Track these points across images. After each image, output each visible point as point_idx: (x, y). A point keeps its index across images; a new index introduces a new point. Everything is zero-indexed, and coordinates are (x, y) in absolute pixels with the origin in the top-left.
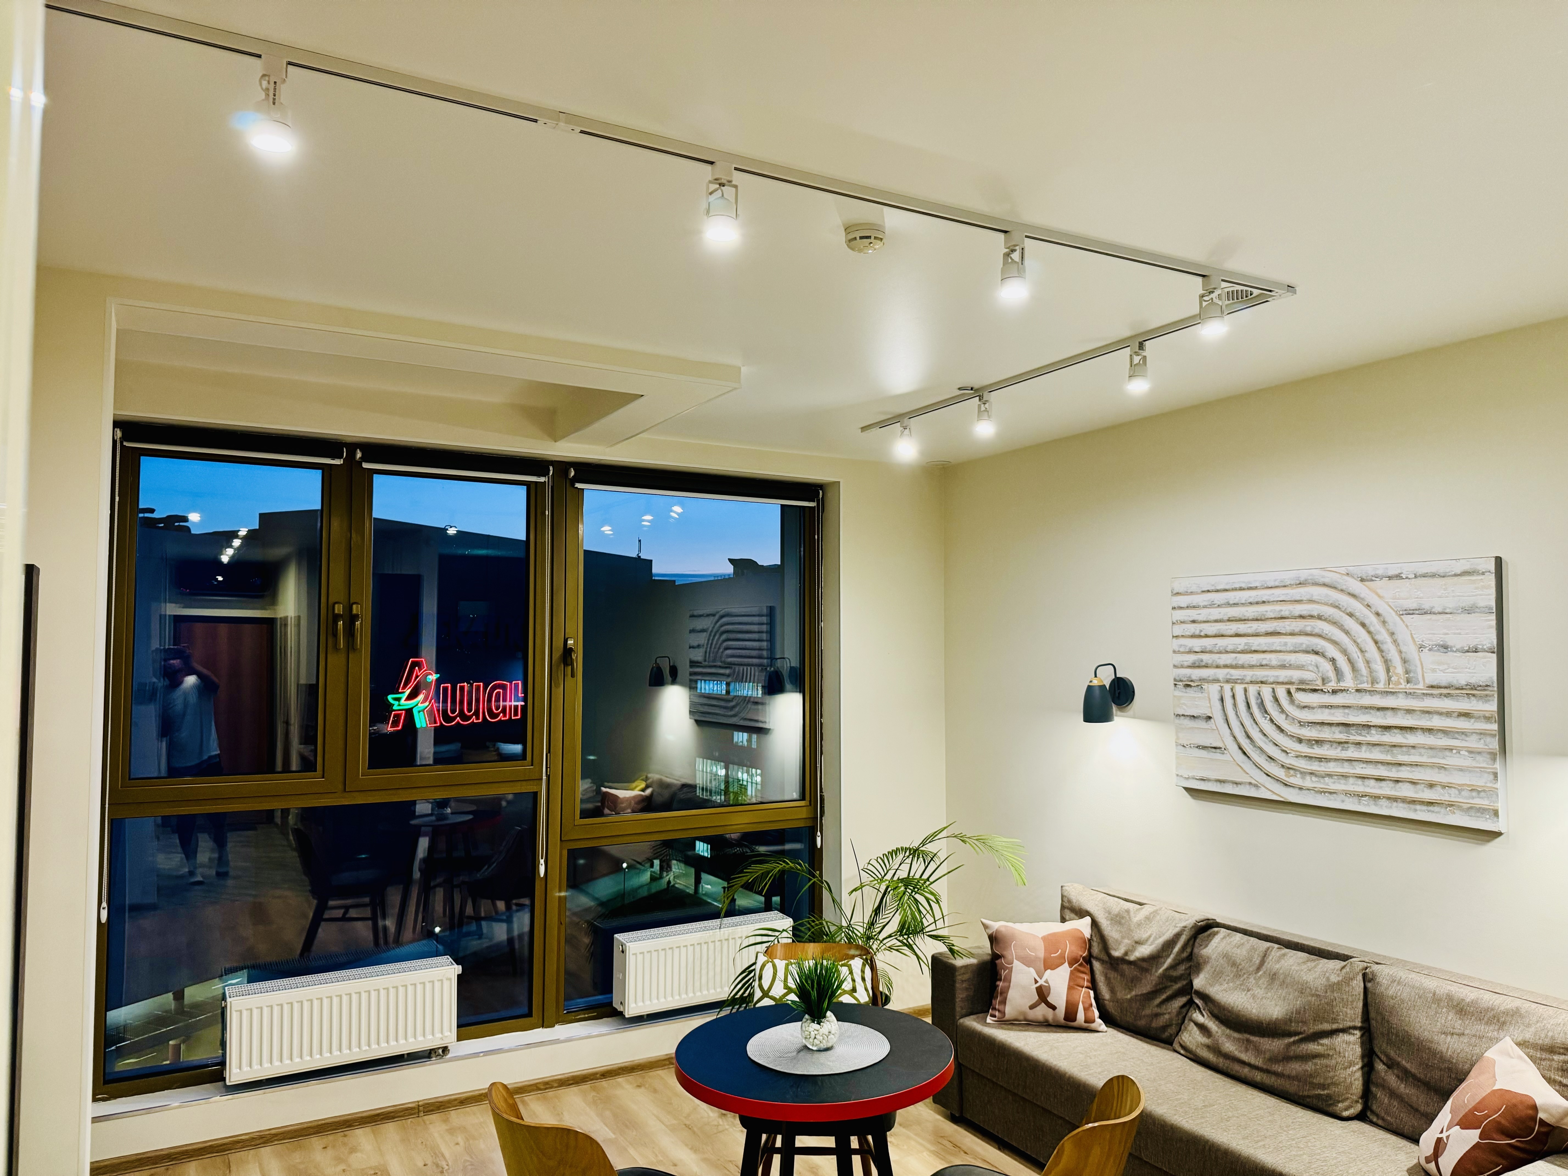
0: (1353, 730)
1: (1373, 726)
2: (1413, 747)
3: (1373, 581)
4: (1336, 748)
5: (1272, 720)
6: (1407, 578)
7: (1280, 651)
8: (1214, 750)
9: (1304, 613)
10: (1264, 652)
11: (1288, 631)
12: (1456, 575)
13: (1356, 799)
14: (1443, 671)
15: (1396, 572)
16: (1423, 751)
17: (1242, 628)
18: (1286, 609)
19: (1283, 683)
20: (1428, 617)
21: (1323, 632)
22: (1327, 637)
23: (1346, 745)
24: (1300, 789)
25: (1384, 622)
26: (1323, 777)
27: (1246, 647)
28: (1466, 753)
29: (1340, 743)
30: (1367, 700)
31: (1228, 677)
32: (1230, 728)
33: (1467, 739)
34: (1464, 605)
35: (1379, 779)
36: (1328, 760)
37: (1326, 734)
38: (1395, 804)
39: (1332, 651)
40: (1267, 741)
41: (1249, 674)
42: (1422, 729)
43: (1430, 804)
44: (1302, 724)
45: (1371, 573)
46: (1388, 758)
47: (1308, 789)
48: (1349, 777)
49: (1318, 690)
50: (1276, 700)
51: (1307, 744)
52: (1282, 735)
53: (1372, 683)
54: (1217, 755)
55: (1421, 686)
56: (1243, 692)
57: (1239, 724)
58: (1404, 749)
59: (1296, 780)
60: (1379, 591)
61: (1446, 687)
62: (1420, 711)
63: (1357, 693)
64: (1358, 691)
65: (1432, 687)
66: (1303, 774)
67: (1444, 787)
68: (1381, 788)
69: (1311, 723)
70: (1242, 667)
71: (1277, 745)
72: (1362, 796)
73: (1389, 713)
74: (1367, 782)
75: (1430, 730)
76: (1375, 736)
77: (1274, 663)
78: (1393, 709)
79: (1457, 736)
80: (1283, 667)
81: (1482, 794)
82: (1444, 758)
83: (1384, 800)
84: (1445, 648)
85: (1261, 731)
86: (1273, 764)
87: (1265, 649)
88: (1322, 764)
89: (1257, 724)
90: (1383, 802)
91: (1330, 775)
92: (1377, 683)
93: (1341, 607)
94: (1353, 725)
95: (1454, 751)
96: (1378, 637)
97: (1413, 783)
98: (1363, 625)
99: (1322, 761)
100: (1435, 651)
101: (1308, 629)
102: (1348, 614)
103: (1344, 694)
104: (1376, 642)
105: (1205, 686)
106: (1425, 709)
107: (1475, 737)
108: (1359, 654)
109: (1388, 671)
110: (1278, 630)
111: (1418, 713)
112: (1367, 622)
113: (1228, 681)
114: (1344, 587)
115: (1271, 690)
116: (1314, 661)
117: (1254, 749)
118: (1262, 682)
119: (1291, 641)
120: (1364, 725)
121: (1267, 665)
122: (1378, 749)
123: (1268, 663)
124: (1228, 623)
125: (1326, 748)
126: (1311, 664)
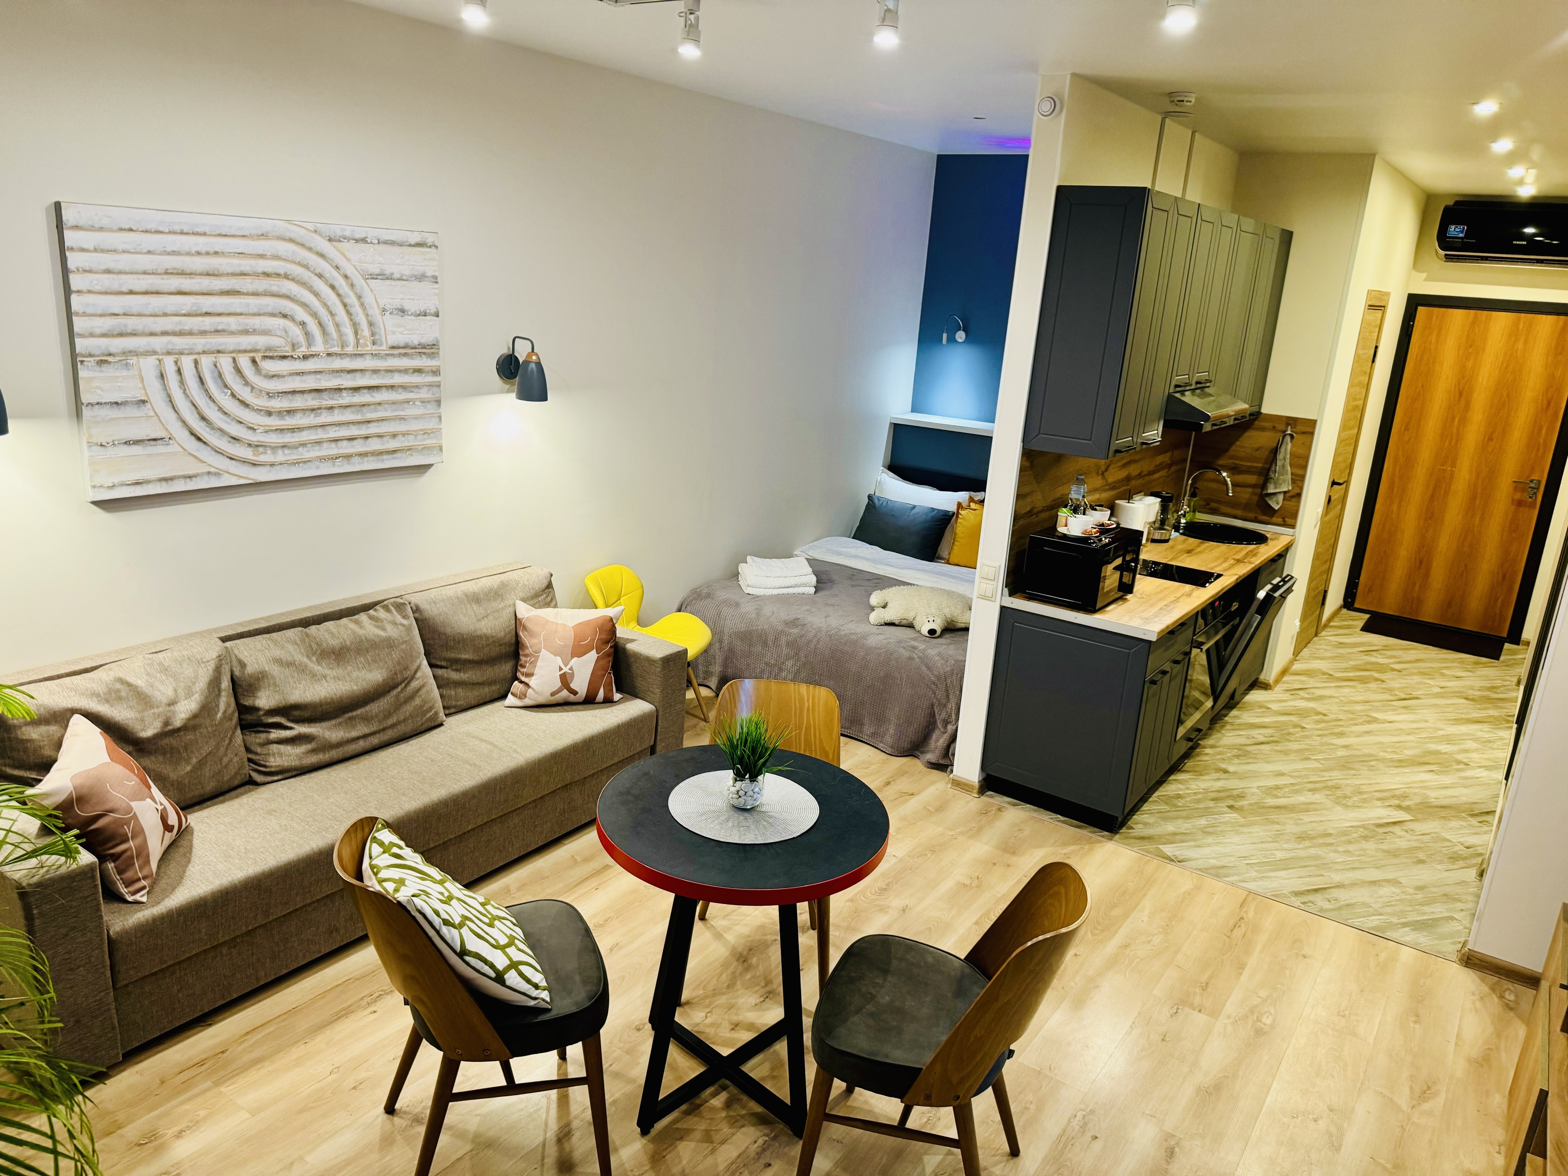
0: (325, 395)
1: (345, 389)
2: (380, 404)
3: (340, 241)
4: (309, 416)
5: (233, 395)
6: (371, 243)
7: (241, 314)
8: (152, 443)
9: (269, 270)
10: (219, 315)
11: (250, 290)
12: (410, 245)
13: (330, 463)
14: (401, 333)
15: (363, 236)
16: (386, 406)
17: (186, 284)
18: (246, 265)
19: (245, 351)
20: (388, 282)
21: (291, 293)
22: (295, 298)
23: (319, 411)
24: (272, 465)
25: (352, 285)
26: (297, 448)
27: (194, 308)
28: (420, 404)
29: (313, 410)
30: (338, 364)
31: (170, 347)
32: (176, 411)
33: (420, 391)
34: (416, 273)
35: (351, 439)
36: (300, 429)
37: (298, 402)
38: (366, 459)
39: (301, 314)
40: (228, 420)
41: (200, 343)
42: (386, 386)
43: (394, 452)
44: (270, 395)
45: (339, 233)
46: (359, 417)
47: (281, 464)
48: (323, 442)
49: (288, 356)
50: (238, 371)
51: (278, 416)
52: (247, 410)
53: (342, 347)
54: (160, 449)
55: (384, 347)
56: (193, 365)
57: (190, 404)
58: (372, 407)
59: (267, 457)
60: (346, 253)
61: (403, 348)
62: (384, 370)
63: (328, 358)
64: (329, 355)
65: (393, 348)
66: (274, 448)
67: (404, 435)
68: (353, 446)
69: (282, 393)
70: (190, 333)
71: (241, 423)
72: (336, 458)
73: (358, 375)
74: (340, 443)
75: (392, 387)
76: (346, 399)
77: (233, 327)
78: (361, 370)
79: (412, 389)
80: (246, 332)
81: (432, 435)
82: (403, 410)
83: (356, 457)
84: (402, 311)
85: (220, 409)
86: (237, 445)
87: (221, 310)
88: (295, 434)
89: (214, 401)
90: (356, 459)
91: (303, 445)
92: (347, 346)
93: (309, 266)
94: (326, 390)
95: (411, 403)
96: (347, 300)
97: (380, 436)
98: (333, 287)
99: (295, 432)
100: (395, 314)
101: (275, 289)
102: (316, 275)
103: (316, 359)
104: (345, 305)
105: (133, 360)
106: (390, 368)
107: (426, 389)
108: (329, 317)
109: (356, 333)
110: (238, 288)
111: (383, 372)
112: (336, 284)
113: (169, 353)
114: (312, 245)
115: (231, 360)
116: (282, 325)
117: (212, 432)
118: (219, 352)
119: (254, 303)
120: (336, 389)
121: (224, 331)
122: (349, 410)
123: (225, 328)
124: (165, 277)
125: (298, 418)
126: (279, 329)
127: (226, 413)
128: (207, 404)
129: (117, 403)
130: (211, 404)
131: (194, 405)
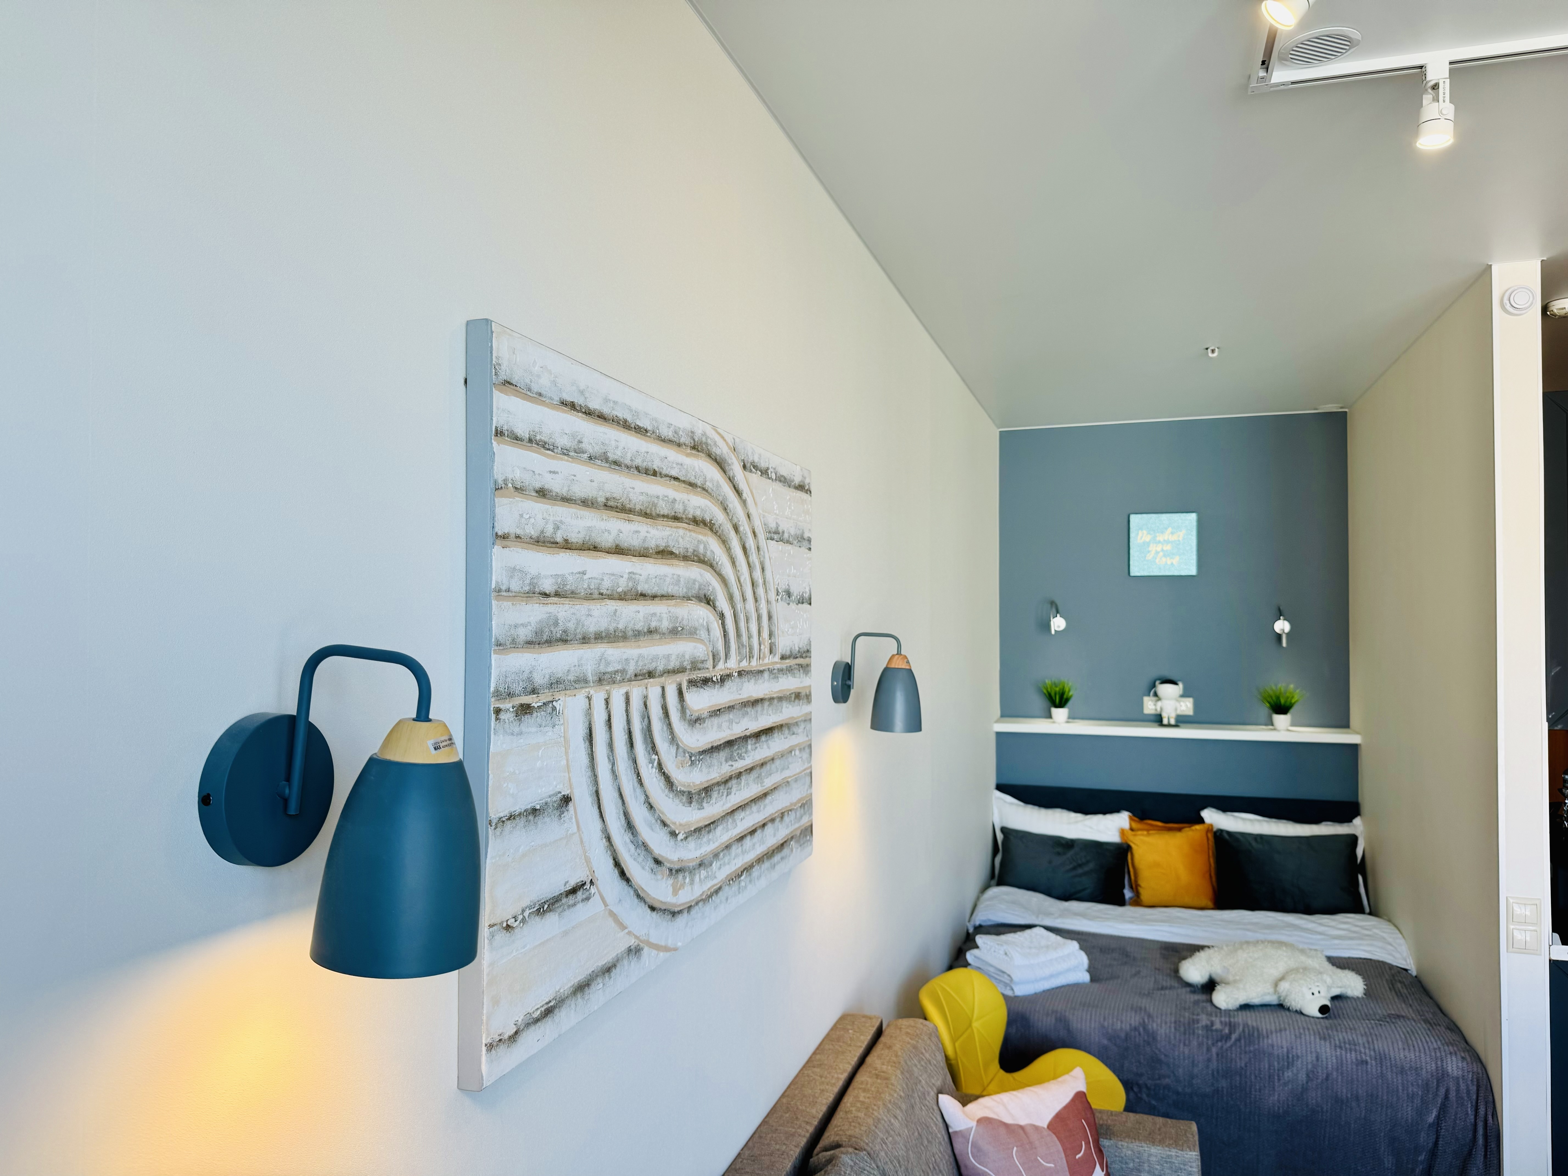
127: (651, 807)
128: (634, 790)
129: (534, 811)
130: (639, 790)
131: (621, 795)
